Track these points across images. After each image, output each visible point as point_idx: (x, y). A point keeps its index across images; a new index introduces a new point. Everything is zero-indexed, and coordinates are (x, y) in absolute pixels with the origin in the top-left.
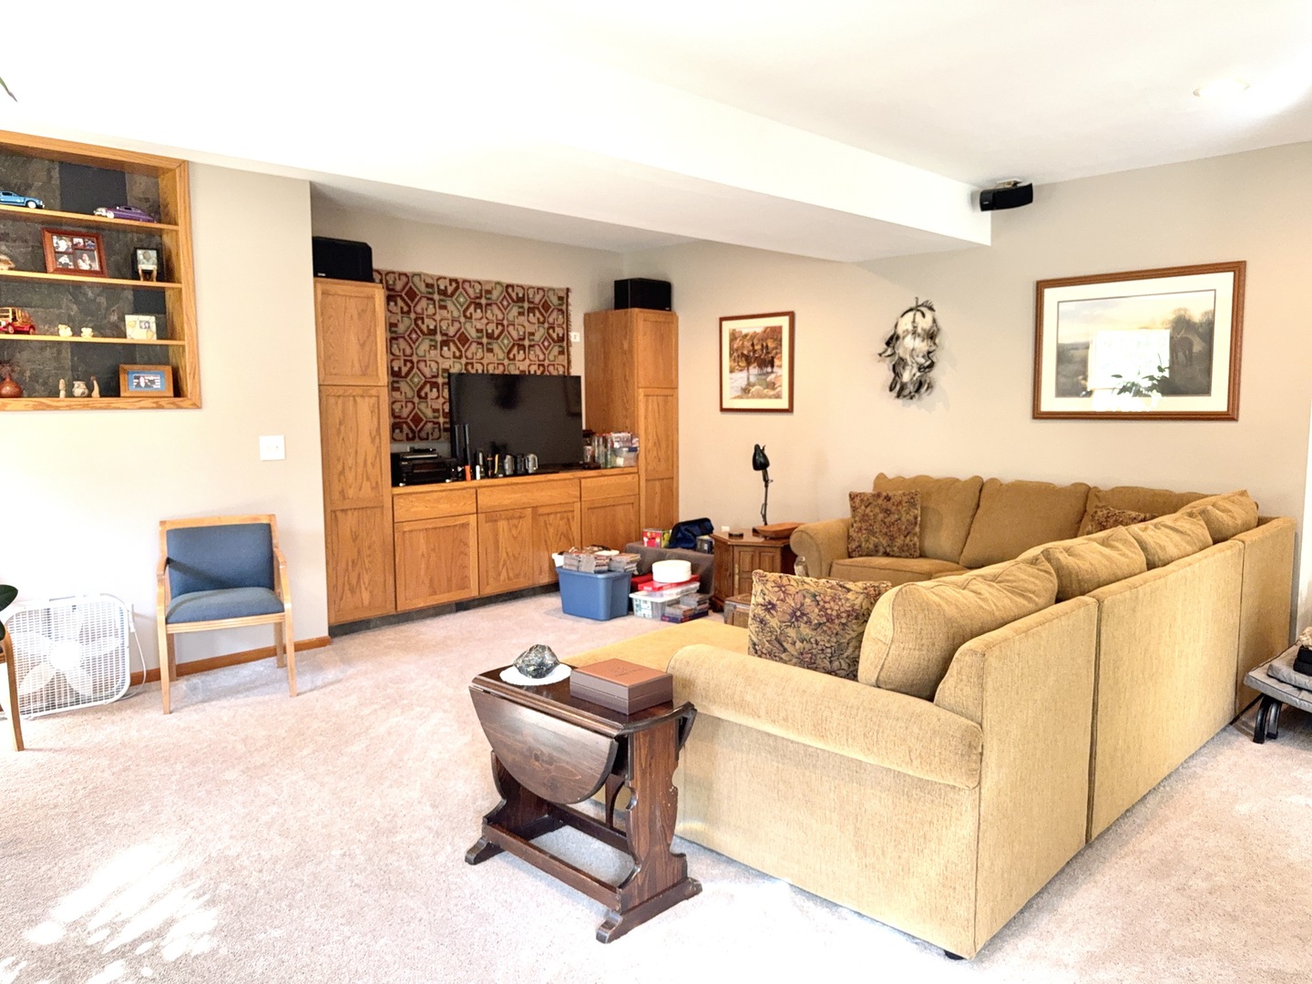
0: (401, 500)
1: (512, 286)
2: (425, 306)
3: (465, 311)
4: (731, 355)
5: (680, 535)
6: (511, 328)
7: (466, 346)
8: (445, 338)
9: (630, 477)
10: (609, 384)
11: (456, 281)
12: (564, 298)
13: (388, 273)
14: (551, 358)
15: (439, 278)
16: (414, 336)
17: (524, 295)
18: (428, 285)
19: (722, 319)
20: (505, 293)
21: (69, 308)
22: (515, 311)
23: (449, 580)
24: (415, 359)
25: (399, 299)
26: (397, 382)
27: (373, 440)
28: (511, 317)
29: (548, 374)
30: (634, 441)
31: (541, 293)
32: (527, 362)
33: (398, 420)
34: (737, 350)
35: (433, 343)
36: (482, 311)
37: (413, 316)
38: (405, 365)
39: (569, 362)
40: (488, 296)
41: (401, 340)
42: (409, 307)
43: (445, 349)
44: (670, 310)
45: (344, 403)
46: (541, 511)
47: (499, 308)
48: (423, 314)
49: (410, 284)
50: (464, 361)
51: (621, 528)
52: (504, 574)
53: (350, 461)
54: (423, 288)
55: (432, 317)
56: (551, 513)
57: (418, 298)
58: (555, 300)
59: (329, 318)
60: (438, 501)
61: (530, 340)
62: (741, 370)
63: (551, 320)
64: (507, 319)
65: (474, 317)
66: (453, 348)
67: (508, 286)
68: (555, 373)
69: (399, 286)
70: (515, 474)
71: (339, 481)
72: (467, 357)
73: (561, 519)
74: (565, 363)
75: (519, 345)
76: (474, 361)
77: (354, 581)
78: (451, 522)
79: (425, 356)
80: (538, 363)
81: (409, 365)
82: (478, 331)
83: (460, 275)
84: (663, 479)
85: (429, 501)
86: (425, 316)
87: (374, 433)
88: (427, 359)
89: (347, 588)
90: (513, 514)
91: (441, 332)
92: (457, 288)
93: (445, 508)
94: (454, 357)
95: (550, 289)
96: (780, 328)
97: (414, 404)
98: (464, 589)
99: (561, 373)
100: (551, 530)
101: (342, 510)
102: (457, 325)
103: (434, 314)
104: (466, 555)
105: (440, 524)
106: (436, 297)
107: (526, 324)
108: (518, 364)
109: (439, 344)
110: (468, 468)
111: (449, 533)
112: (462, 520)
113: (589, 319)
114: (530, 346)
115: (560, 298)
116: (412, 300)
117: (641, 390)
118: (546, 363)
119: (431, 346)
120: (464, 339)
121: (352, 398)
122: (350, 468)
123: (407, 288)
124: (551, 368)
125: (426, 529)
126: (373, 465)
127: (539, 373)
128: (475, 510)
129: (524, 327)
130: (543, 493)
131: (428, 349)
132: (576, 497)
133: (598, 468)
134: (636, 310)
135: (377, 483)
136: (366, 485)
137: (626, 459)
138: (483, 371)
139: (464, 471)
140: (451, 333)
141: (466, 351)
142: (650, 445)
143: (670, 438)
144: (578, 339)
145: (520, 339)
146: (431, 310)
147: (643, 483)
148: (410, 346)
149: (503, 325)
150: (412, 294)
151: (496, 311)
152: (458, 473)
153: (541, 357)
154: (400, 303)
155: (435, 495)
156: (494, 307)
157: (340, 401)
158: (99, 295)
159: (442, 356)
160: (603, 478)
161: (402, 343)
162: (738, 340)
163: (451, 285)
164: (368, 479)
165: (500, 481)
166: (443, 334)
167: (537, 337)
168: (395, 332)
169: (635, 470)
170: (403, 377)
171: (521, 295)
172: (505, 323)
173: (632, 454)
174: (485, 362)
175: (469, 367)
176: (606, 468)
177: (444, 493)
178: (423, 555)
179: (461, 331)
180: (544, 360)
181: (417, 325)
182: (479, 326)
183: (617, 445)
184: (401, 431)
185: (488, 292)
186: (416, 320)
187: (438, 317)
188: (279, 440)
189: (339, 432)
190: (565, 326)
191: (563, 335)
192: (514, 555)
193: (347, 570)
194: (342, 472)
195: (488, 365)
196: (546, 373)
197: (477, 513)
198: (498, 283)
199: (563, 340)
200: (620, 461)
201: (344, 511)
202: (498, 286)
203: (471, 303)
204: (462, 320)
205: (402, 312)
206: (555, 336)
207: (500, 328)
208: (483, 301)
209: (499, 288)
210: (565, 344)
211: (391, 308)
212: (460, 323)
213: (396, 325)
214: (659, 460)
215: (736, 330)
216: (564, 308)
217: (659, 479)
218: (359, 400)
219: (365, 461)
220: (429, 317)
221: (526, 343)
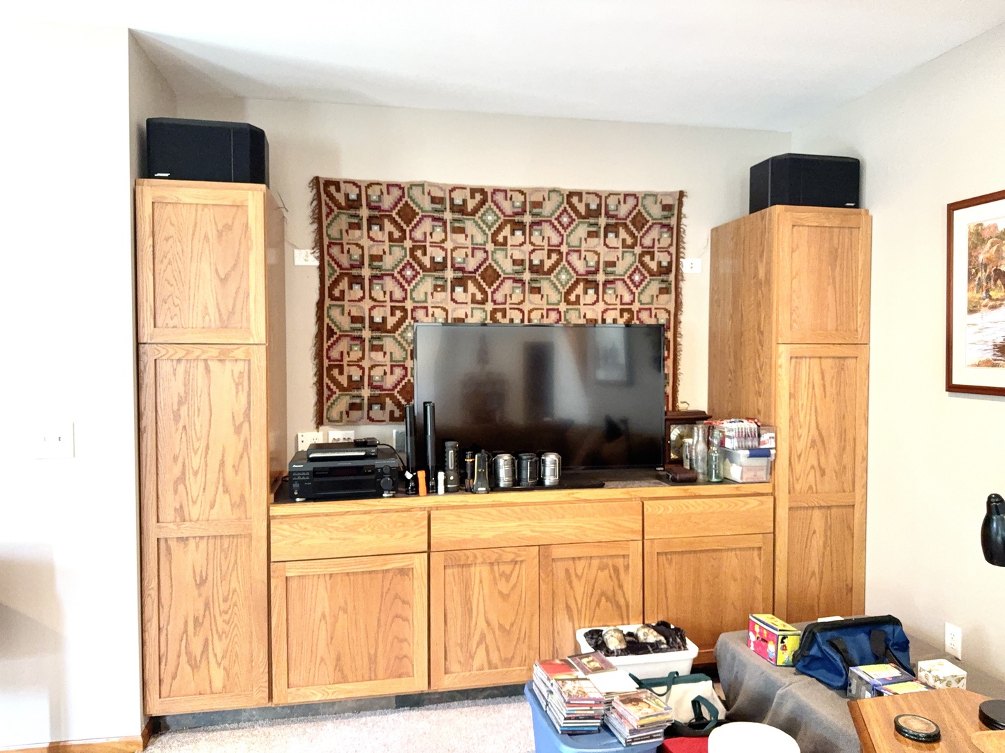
0: (285, 526)
1: (579, 194)
2: (428, 231)
3: (495, 234)
4: (971, 277)
6: (574, 258)
7: (495, 286)
8: (460, 274)
9: (753, 502)
10: (739, 336)
11: (482, 191)
12: (673, 208)
13: (370, 185)
14: (646, 298)
15: (453, 189)
16: (409, 273)
17: (599, 206)
18: (434, 200)
19: (953, 207)
20: (565, 205)
22: (582, 231)
23: (373, 660)
24: (409, 305)
25: (386, 222)
26: (379, 338)
27: (238, 430)
28: (574, 240)
29: (638, 322)
30: (764, 437)
31: (631, 201)
32: (601, 306)
34: (985, 266)
35: (439, 283)
36: (524, 234)
37: (408, 244)
38: (393, 314)
39: (678, 305)
40: (535, 211)
41: (388, 280)
42: (403, 231)
43: (459, 290)
44: (857, 206)
45: (187, 373)
46: (557, 552)
47: (554, 227)
48: (425, 241)
49: (406, 198)
50: (489, 306)
51: (733, 591)
52: (480, 658)
53: (196, 461)
54: (427, 204)
55: (440, 245)
56: (580, 558)
57: (418, 218)
58: (656, 211)
60: (352, 529)
61: (606, 273)
62: (993, 307)
63: (647, 241)
64: (568, 244)
65: (509, 243)
66: (472, 287)
67: (571, 194)
69: (387, 202)
71: (176, 492)
72: (494, 302)
73: (602, 568)
74: (672, 308)
75: (587, 281)
76: (507, 306)
77: (197, 649)
78: (378, 564)
79: (426, 301)
80: (619, 307)
81: (399, 314)
82: (515, 262)
83: (488, 182)
84: (829, 507)
85: (337, 529)
86: (428, 244)
87: (240, 419)
88: (429, 305)
89: (184, 658)
90: (497, 555)
91: (453, 266)
92: (483, 202)
93: (366, 541)
94: (474, 301)
95: (647, 195)
98: (400, 676)
99: (664, 322)
100: (579, 587)
101: (180, 539)
102: (480, 255)
103: (443, 241)
104: (405, 619)
105: (354, 566)
106: (448, 216)
107: (602, 249)
108: (583, 309)
109: (449, 284)
110: (421, 475)
112: (398, 563)
113: (717, 235)
114: (606, 283)
115: (667, 208)
116: (408, 223)
117: (782, 348)
118: (636, 307)
119: (436, 287)
120: (491, 276)
121: (201, 365)
122: (196, 473)
123: (401, 205)
124: (644, 316)
125: (331, 574)
126: (236, 469)
128: (425, 548)
129: (598, 254)
130: (564, 523)
131: (430, 290)
132: (633, 532)
133: (693, 481)
134: (778, 208)
135: (242, 496)
136: (224, 501)
137: (745, 469)
138: (522, 320)
140: (471, 265)
141: (493, 293)
142: (801, 445)
143: (850, 437)
144: (697, 269)
145: (588, 273)
146: (438, 235)
147: (783, 513)
148: (402, 287)
149: (560, 253)
150: (408, 214)
151: (548, 230)
152: (408, 481)
153: (627, 298)
154: (388, 226)
155: (349, 519)
156: (546, 226)
157: (181, 369)
159: (453, 300)
160: (691, 501)
161: (389, 284)
162: (989, 244)
163: (473, 197)
164: (226, 491)
165: (483, 498)
166: (455, 269)
167: (620, 268)
168: (379, 268)
169: (767, 488)
170: (388, 332)
171: (593, 207)
172: (564, 249)
173: (762, 462)
174: (526, 307)
175: (499, 315)
176: (709, 482)
177: (367, 517)
178: (324, 616)
179: (487, 264)
180: (632, 303)
181: (414, 257)
182: (517, 256)
183: (729, 444)
184: (383, 408)
185: (538, 205)
186: (413, 250)
187: (449, 245)
189: (177, 416)
190: (673, 250)
191: (670, 263)
192: (501, 627)
193: (186, 631)
194: (182, 479)
195: (530, 311)
196: (636, 321)
197: (429, 552)
198: (554, 191)
199: (669, 275)
200: (736, 472)
201: (183, 540)
202: (553, 195)
203: (506, 222)
204: (490, 247)
205: (391, 238)
206: (653, 266)
207: (555, 257)
208: (527, 219)
209: (556, 199)
210: (672, 277)
211: (372, 234)
212: (486, 252)
213: (380, 258)
214: (823, 473)
215: (986, 225)
216: (673, 221)
217: (821, 507)
218: (214, 365)
219: (222, 463)
220: (433, 244)
221: (601, 278)
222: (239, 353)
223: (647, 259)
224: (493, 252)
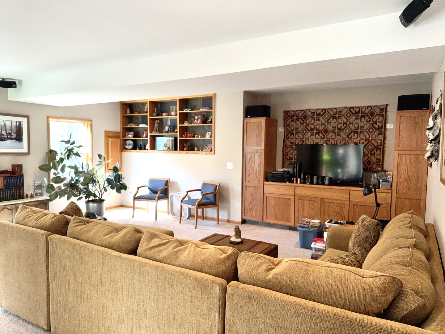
0: (267, 186)
1: (353, 108)
2: (310, 121)
3: (328, 120)
6: (351, 125)
7: (327, 134)
8: (318, 131)
11: (325, 109)
12: (384, 109)
14: (374, 136)
15: (317, 110)
16: (304, 132)
17: (359, 110)
18: (312, 113)
20: (349, 111)
22: (354, 118)
23: (283, 217)
24: (304, 139)
27: (259, 166)
28: (351, 120)
31: (370, 108)
32: (359, 139)
35: (313, 133)
39: (385, 138)
40: (340, 113)
41: (300, 133)
42: (304, 121)
43: (317, 135)
47: (345, 117)
48: (309, 123)
49: (305, 113)
50: (325, 139)
53: (252, 172)
54: (310, 114)
55: (313, 124)
56: (332, 203)
57: (308, 118)
58: (378, 110)
59: (249, 129)
60: (279, 188)
61: (361, 129)
63: (375, 120)
64: (349, 122)
65: (332, 122)
67: (351, 108)
69: (300, 115)
70: (318, 184)
71: (248, 177)
73: (338, 206)
74: (382, 139)
77: (251, 208)
78: (284, 197)
79: (309, 138)
82: (333, 127)
83: (326, 107)
84: (412, 199)
85: (276, 188)
89: (248, 209)
91: (316, 129)
92: (325, 112)
93: (282, 191)
95: (375, 106)
98: (288, 222)
100: (331, 210)
102: (323, 126)
106: (315, 117)
107: (360, 123)
108: (353, 140)
109: (315, 134)
110: (295, 179)
111: (284, 201)
112: (288, 197)
114: (361, 132)
115: (382, 109)
116: (305, 119)
118: (370, 139)
119: (311, 135)
120: (326, 131)
121: (253, 153)
122: (252, 174)
123: (304, 115)
124: (373, 142)
125: (275, 197)
126: (258, 173)
128: (294, 195)
129: (358, 124)
131: (310, 135)
132: (347, 198)
135: (259, 179)
136: (256, 180)
138: (335, 143)
140: (321, 129)
141: (327, 136)
144: (392, 127)
145: (355, 129)
146: (313, 121)
147: (394, 199)
148: (303, 135)
149: (347, 124)
151: (343, 118)
152: (291, 180)
153: (368, 136)
154: (300, 120)
155: (279, 186)
157: (250, 154)
159: (316, 138)
163: (322, 111)
164: (257, 178)
165: (308, 185)
167: (365, 128)
168: (298, 131)
171: (357, 111)
174: (336, 139)
175: (328, 142)
177: (282, 186)
178: (273, 206)
179: (325, 128)
181: (306, 128)
186: (306, 126)
187: (315, 124)
188: (231, 164)
189: (249, 163)
190: (384, 122)
191: (382, 126)
193: (249, 204)
194: (249, 175)
196: (370, 143)
197: (295, 195)
198: (345, 107)
201: (249, 186)
202: (345, 109)
203: (331, 117)
205: (301, 123)
206: (377, 127)
207: (345, 125)
208: (337, 116)
209: (346, 109)
210: (383, 130)
211: (296, 123)
212: (325, 125)
213: (298, 128)
214: (409, 189)
216: (384, 113)
217: (408, 199)
218: (255, 153)
219: (256, 172)
221: (359, 131)
222: (259, 151)
223: (374, 125)
224: (327, 125)
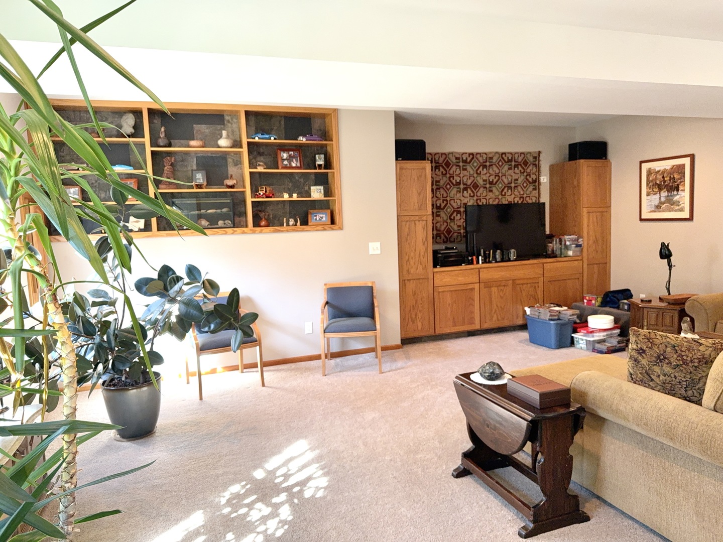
0: (438, 275)
1: (505, 153)
2: (455, 170)
3: (477, 170)
4: (647, 185)
5: (608, 299)
6: (504, 178)
7: (477, 190)
9: (576, 262)
10: (565, 207)
11: (472, 154)
12: (537, 157)
13: (436, 154)
14: (528, 192)
15: (463, 154)
17: (512, 158)
18: (456, 158)
19: (641, 162)
20: (500, 158)
21: (288, 185)
22: (506, 167)
23: (464, 319)
24: (448, 199)
25: (441, 168)
26: (439, 212)
27: (424, 244)
28: (504, 171)
29: (526, 202)
30: (580, 240)
31: (523, 155)
32: (513, 196)
33: (439, 232)
34: (652, 181)
35: (458, 190)
36: (487, 170)
37: (448, 176)
38: (443, 202)
39: (539, 194)
40: (490, 161)
41: (441, 190)
42: (446, 171)
43: (465, 192)
44: (606, 159)
45: (409, 225)
46: (518, 282)
47: (497, 166)
49: (447, 158)
50: (475, 198)
51: (570, 294)
52: (495, 318)
53: (412, 254)
54: (454, 161)
55: (458, 175)
56: (524, 284)
57: (451, 166)
58: (531, 159)
59: (403, 181)
60: (457, 275)
61: (515, 183)
62: (654, 194)
63: (528, 171)
65: (482, 173)
66: (469, 191)
67: (502, 154)
68: (530, 201)
69: (441, 160)
70: (502, 261)
71: (407, 264)
72: (477, 196)
74: (537, 196)
75: (508, 187)
76: (481, 198)
77: (414, 316)
78: (464, 287)
81: (445, 202)
82: (484, 181)
84: (599, 264)
85: (453, 276)
86: (454, 175)
87: (424, 240)
88: (455, 198)
89: (410, 319)
90: (500, 284)
92: (473, 158)
93: (461, 279)
94: (470, 196)
95: (528, 153)
96: (684, 165)
97: (447, 223)
98: (472, 324)
99: (534, 201)
100: (524, 294)
101: (408, 280)
102: (472, 178)
103: (460, 174)
104: (473, 305)
105: (459, 288)
106: (461, 164)
107: (513, 174)
108: (507, 197)
109: (462, 190)
110: (474, 257)
111: (464, 293)
112: (471, 286)
113: (552, 167)
114: (515, 187)
115: (535, 158)
116: (448, 168)
117: (584, 209)
118: (525, 196)
120: (476, 186)
121: (413, 222)
122: (412, 258)
123: (446, 161)
125: (451, 291)
126: (423, 256)
127: (520, 202)
128: (478, 281)
129: (512, 176)
130: (520, 272)
131: (455, 193)
133: (556, 257)
134: (582, 161)
135: (425, 265)
136: (420, 267)
137: (574, 252)
138: (486, 203)
139: (472, 259)
140: (469, 182)
141: (477, 192)
143: (605, 239)
144: (545, 181)
146: (458, 172)
147: (585, 266)
150: (448, 164)
151: (495, 168)
152: (469, 260)
154: (442, 169)
155: (456, 273)
156: (494, 166)
157: (408, 223)
158: (300, 178)
160: (558, 263)
161: (442, 191)
162: (653, 175)
163: (469, 157)
164: (421, 264)
165: (494, 265)
166: (464, 184)
168: (438, 185)
169: (580, 258)
170: (442, 209)
171: (510, 158)
173: (578, 249)
175: (479, 201)
176: (561, 257)
177: (461, 272)
178: (449, 304)
179: (474, 182)
180: (523, 194)
181: (450, 181)
182: (485, 178)
183: (568, 243)
184: (440, 238)
185: (491, 158)
186: (450, 178)
188: (378, 244)
190: (537, 173)
191: (536, 179)
192: (501, 307)
193: (410, 310)
194: (408, 260)
195: (489, 199)
197: (479, 283)
198: (497, 153)
199: (536, 183)
200: (570, 253)
203: (480, 165)
204: (475, 175)
205: (442, 174)
206: (530, 180)
207: (497, 178)
208: (488, 164)
209: (497, 156)
211: (436, 173)
212: (474, 177)
213: (439, 182)
214: (597, 252)
215: (652, 168)
216: (537, 163)
217: (597, 264)
218: (417, 222)
219: (420, 254)
220: (457, 175)
221: (513, 185)
222: (424, 218)
223: (528, 177)
224: (476, 177)
